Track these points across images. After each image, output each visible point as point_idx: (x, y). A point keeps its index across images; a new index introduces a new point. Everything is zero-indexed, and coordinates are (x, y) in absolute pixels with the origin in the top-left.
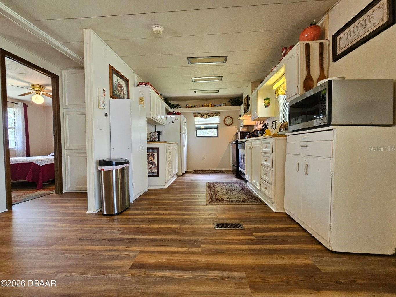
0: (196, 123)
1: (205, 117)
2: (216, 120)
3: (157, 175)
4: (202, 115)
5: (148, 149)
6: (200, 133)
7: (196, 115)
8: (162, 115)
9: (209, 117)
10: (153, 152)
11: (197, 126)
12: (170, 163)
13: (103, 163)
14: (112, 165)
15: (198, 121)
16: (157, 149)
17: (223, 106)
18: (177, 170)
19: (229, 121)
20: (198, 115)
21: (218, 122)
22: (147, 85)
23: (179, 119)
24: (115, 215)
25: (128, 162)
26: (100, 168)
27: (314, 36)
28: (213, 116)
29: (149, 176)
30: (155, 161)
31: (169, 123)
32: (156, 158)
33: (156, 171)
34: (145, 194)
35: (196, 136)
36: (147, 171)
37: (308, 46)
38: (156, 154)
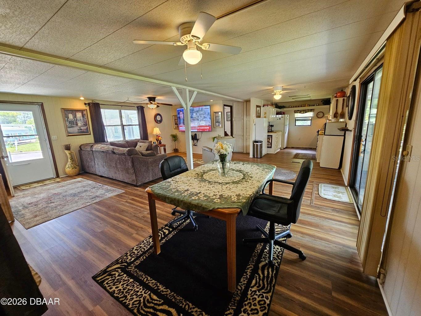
0: (295, 117)
1: (302, 113)
2: (310, 114)
3: (271, 148)
4: (300, 112)
5: (268, 135)
6: (298, 123)
7: (296, 112)
8: (274, 115)
9: (305, 113)
10: (270, 137)
11: (296, 119)
12: (277, 142)
13: (256, 142)
14: (258, 143)
15: (298, 115)
16: (272, 136)
17: (316, 105)
18: (280, 146)
19: (321, 115)
20: (298, 111)
21: (312, 116)
22: (269, 106)
23: (284, 117)
24: (258, 158)
25: (262, 142)
26: (255, 143)
27: (341, 96)
28: (308, 112)
29: (268, 148)
30: (270, 141)
31: (278, 119)
32: (271, 140)
33: (270, 145)
34: (266, 154)
35: (295, 125)
36: (267, 145)
37: (337, 100)
38: (271, 138)
